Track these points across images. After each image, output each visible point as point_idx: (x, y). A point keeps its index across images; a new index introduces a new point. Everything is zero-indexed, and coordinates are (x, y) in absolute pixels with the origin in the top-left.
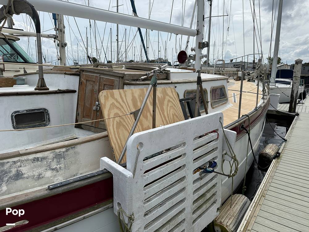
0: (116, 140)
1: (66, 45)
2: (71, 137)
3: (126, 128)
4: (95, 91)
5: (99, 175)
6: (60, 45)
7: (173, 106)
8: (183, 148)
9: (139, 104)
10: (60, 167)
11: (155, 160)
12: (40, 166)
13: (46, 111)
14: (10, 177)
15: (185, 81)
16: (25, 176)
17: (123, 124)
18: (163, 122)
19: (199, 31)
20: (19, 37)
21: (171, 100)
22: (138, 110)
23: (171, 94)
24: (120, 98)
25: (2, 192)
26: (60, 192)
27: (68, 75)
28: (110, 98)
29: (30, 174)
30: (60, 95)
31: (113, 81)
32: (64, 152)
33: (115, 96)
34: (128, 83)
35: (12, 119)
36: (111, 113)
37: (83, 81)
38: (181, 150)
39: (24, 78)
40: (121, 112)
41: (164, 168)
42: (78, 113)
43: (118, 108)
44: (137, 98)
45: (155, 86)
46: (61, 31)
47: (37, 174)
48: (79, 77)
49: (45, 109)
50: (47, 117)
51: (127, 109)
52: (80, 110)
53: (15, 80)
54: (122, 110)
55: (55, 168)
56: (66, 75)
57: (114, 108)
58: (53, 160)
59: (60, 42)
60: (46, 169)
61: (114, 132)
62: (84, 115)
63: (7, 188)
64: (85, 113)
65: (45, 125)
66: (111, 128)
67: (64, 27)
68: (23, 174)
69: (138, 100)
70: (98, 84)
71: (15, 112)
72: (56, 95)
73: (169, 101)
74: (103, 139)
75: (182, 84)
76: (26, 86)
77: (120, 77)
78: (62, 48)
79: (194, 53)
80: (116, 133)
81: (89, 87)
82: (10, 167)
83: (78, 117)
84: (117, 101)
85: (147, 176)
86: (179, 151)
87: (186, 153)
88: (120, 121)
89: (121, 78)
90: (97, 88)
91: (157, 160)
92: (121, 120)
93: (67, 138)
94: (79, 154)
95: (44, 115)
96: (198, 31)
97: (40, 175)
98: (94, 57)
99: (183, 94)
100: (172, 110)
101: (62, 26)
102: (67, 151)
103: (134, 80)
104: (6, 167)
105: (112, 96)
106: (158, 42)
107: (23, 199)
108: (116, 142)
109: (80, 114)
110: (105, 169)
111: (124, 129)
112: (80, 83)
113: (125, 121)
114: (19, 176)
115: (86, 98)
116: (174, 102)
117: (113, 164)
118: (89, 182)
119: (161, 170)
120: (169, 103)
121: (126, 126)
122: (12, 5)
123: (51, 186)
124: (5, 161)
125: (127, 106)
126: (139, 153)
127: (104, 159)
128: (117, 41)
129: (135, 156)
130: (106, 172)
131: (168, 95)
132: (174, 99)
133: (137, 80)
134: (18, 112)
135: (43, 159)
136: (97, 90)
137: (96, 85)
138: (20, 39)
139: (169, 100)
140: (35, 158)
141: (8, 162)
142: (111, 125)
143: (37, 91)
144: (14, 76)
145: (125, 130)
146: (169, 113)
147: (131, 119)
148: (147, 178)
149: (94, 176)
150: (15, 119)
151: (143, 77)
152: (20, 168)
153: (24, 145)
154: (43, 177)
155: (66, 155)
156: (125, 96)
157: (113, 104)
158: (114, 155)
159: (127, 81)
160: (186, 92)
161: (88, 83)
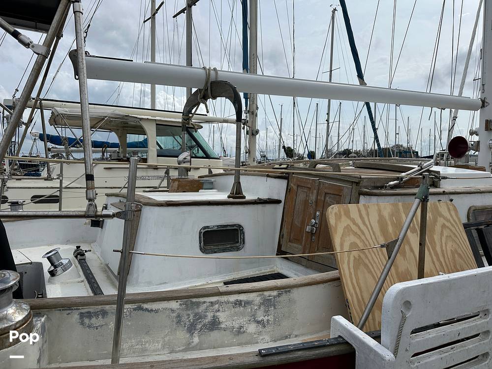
0: (353, 288)
1: (257, 132)
2: (271, 270)
3: (370, 269)
4: (310, 202)
5: (332, 345)
6: (250, 133)
7: (453, 236)
8: (483, 321)
9: (390, 229)
10: (268, 320)
11: (431, 336)
12: (243, 314)
13: (241, 228)
14: (204, 325)
15: (468, 190)
16: (223, 326)
17: (364, 263)
18: (434, 264)
19: (486, 101)
20: (202, 125)
21: (448, 224)
22: (394, 241)
23: (447, 214)
24: (359, 218)
25: (192, 344)
26: (276, 363)
27: (272, 177)
28: (344, 218)
29: (229, 324)
30: (260, 206)
31: (340, 189)
32: (275, 297)
33: (351, 215)
34: (367, 192)
35: (199, 237)
36: (344, 241)
37: (292, 187)
38: (480, 324)
39: (213, 180)
40: (361, 241)
41: (447, 354)
42: (282, 234)
43: (355, 234)
44: (387, 218)
45: (424, 201)
46: (253, 113)
47: (237, 326)
48: (286, 181)
49: (240, 226)
50: (242, 237)
51: (371, 236)
52: (285, 230)
53: (202, 184)
54: (363, 237)
55: (261, 321)
56: (268, 178)
57: (349, 234)
58: (260, 308)
59: (250, 129)
60: (250, 321)
61: (350, 273)
62: (291, 237)
63: (198, 341)
64: (292, 235)
65: (238, 249)
66: (345, 266)
67: (257, 108)
68: (220, 323)
69: (389, 223)
70: (315, 191)
71: (205, 228)
72: (256, 206)
73: (444, 226)
74: (331, 283)
75: (464, 195)
76: (214, 191)
77: (352, 182)
78: (252, 136)
79: (476, 138)
80: (353, 276)
81: (301, 196)
82: (206, 309)
83: (281, 240)
84: (355, 223)
85: (416, 364)
86: (476, 325)
87: (490, 330)
88: (359, 256)
89: (354, 185)
90: (314, 198)
91: (434, 337)
92: (362, 256)
93: (265, 271)
94: (295, 303)
95: (238, 234)
96: (483, 102)
97: (241, 327)
98: (289, 146)
99: (467, 214)
100: (450, 244)
101: (255, 106)
102: (279, 295)
103: (377, 188)
104: (202, 308)
105: (347, 214)
106: (396, 120)
107: (227, 364)
108: (354, 293)
109: (285, 236)
110: (340, 336)
111: (365, 271)
112: (288, 190)
113: (367, 257)
114: (214, 325)
115: (295, 213)
116: (453, 229)
117: (355, 330)
118: (317, 354)
119: (443, 356)
120: (444, 230)
121: (369, 265)
122: (209, 88)
123: (263, 349)
124: (202, 300)
125: (371, 231)
126: (404, 319)
127: (338, 320)
128: (326, 122)
129: (398, 324)
130: (343, 343)
131: (441, 215)
132: (454, 223)
133: (382, 187)
134: (208, 227)
135: (248, 303)
136: (313, 201)
137: (312, 193)
138: (202, 127)
139: (444, 224)
140: (237, 300)
141: (204, 302)
142: (346, 262)
143: (231, 200)
144: (199, 177)
145: (368, 272)
146: (444, 248)
147: (377, 254)
148: (417, 366)
149: (324, 346)
150: (203, 237)
151: (392, 183)
152: (218, 314)
153: (210, 275)
154: (244, 332)
155: (277, 302)
156: (368, 215)
157: (347, 228)
158: (350, 313)
159: (365, 190)
160: (472, 209)
161: (300, 190)
